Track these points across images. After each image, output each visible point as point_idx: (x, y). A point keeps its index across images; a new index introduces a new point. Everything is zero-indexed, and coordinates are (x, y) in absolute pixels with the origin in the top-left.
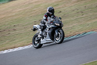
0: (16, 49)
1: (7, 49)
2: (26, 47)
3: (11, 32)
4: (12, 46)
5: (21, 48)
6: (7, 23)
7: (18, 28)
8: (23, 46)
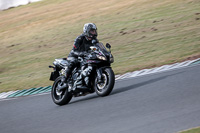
0: (156, 70)
1: (138, 69)
2: (179, 66)
3: (148, 35)
4: (149, 63)
5: (167, 68)
6: (139, 16)
7: (161, 25)
8: (172, 63)
